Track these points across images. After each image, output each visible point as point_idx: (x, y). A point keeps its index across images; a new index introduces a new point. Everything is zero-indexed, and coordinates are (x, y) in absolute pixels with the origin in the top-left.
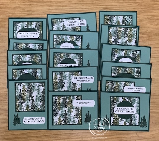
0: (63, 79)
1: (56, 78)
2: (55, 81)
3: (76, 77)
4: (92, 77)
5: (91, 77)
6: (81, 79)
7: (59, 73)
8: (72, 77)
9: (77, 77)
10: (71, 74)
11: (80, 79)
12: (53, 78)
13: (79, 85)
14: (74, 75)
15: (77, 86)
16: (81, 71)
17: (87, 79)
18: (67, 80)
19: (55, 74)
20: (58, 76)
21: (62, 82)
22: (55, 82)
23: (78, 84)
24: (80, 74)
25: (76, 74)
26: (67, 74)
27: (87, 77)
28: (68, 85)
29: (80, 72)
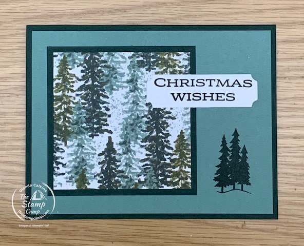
0: (102, 84)
1: (65, 80)
2: (60, 94)
3: (167, 76)
4: (249, 77)
5: (241, 78)
6: (192, 90)
7: (80, 57)
8: (147, 77)
9: (173, 78)
10: (141, 64)
11: (185, 89)
12: (50, 79)
13: (179, 117)
14: (157, 69)
15: (169, 121)
16: (191, 50)
17: (220, 89)
18: (124, 91)
19: (64, 63)
20: (77, 71)
21: (96, 104)
22: (60, 99)
23: (173, 114)
24: (186, 63)
25: (165, 63)
26: (123, 62)
27: (223, 78)
28: (126, 116)
29: (185, 55)
